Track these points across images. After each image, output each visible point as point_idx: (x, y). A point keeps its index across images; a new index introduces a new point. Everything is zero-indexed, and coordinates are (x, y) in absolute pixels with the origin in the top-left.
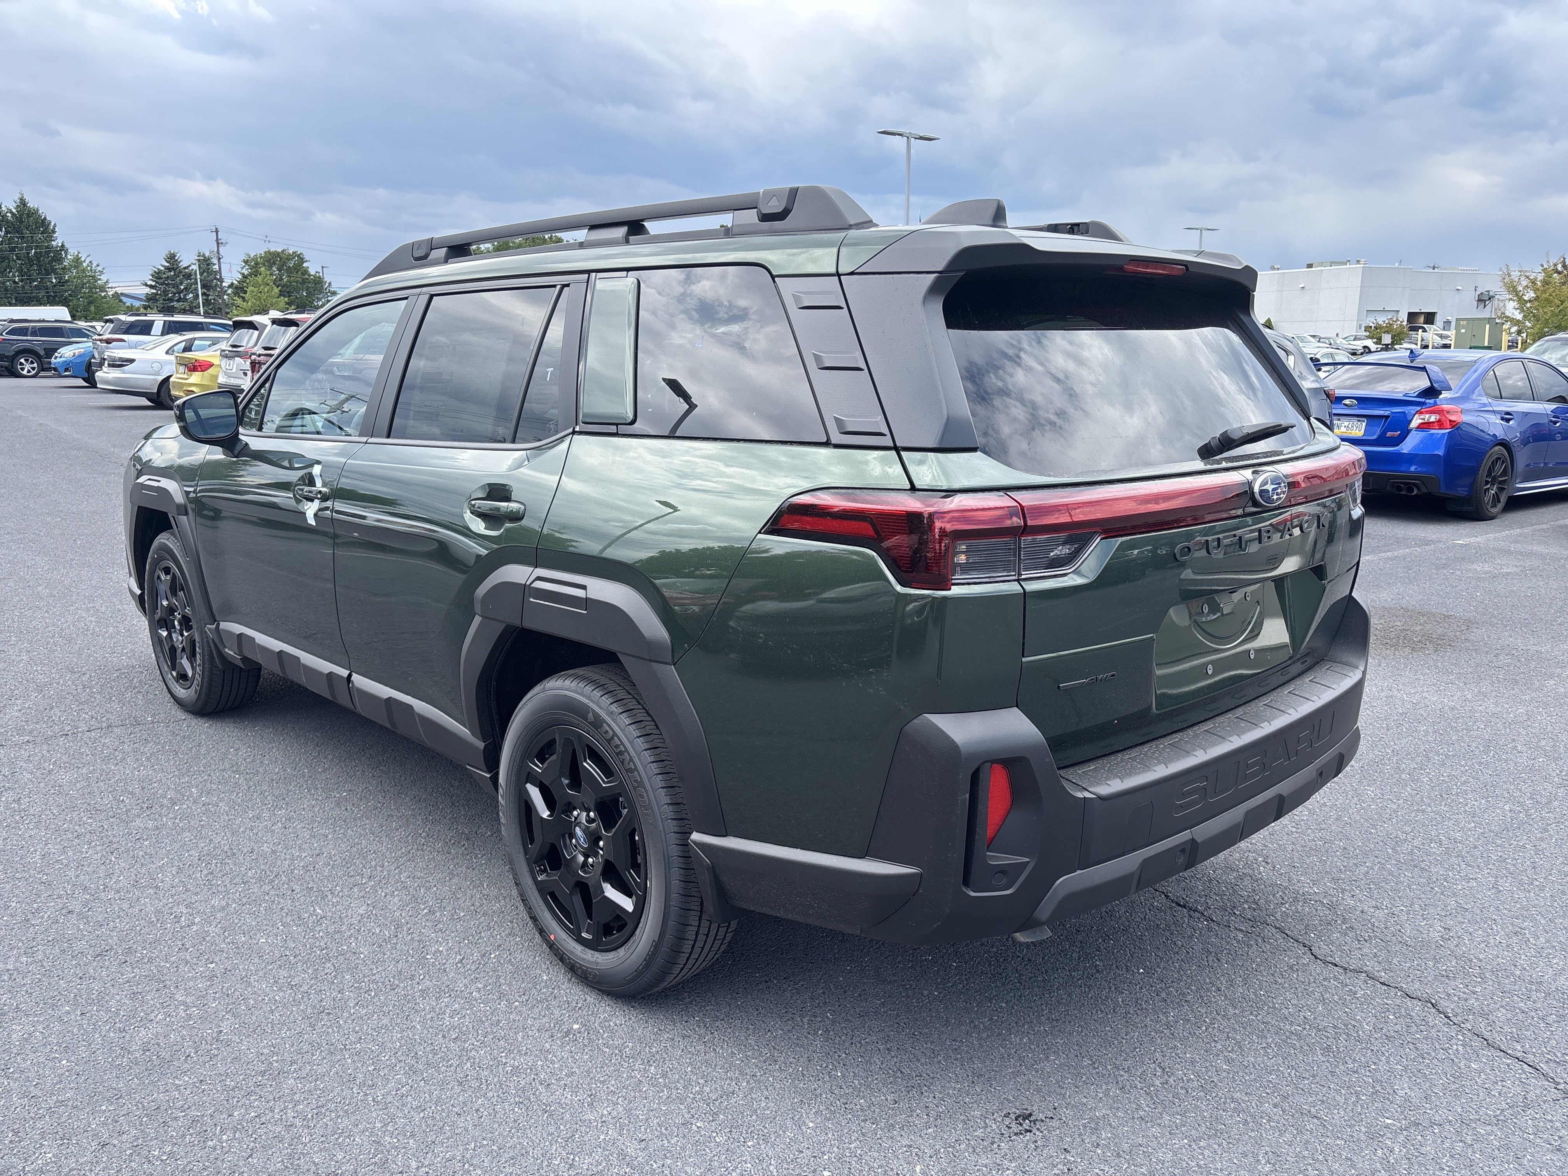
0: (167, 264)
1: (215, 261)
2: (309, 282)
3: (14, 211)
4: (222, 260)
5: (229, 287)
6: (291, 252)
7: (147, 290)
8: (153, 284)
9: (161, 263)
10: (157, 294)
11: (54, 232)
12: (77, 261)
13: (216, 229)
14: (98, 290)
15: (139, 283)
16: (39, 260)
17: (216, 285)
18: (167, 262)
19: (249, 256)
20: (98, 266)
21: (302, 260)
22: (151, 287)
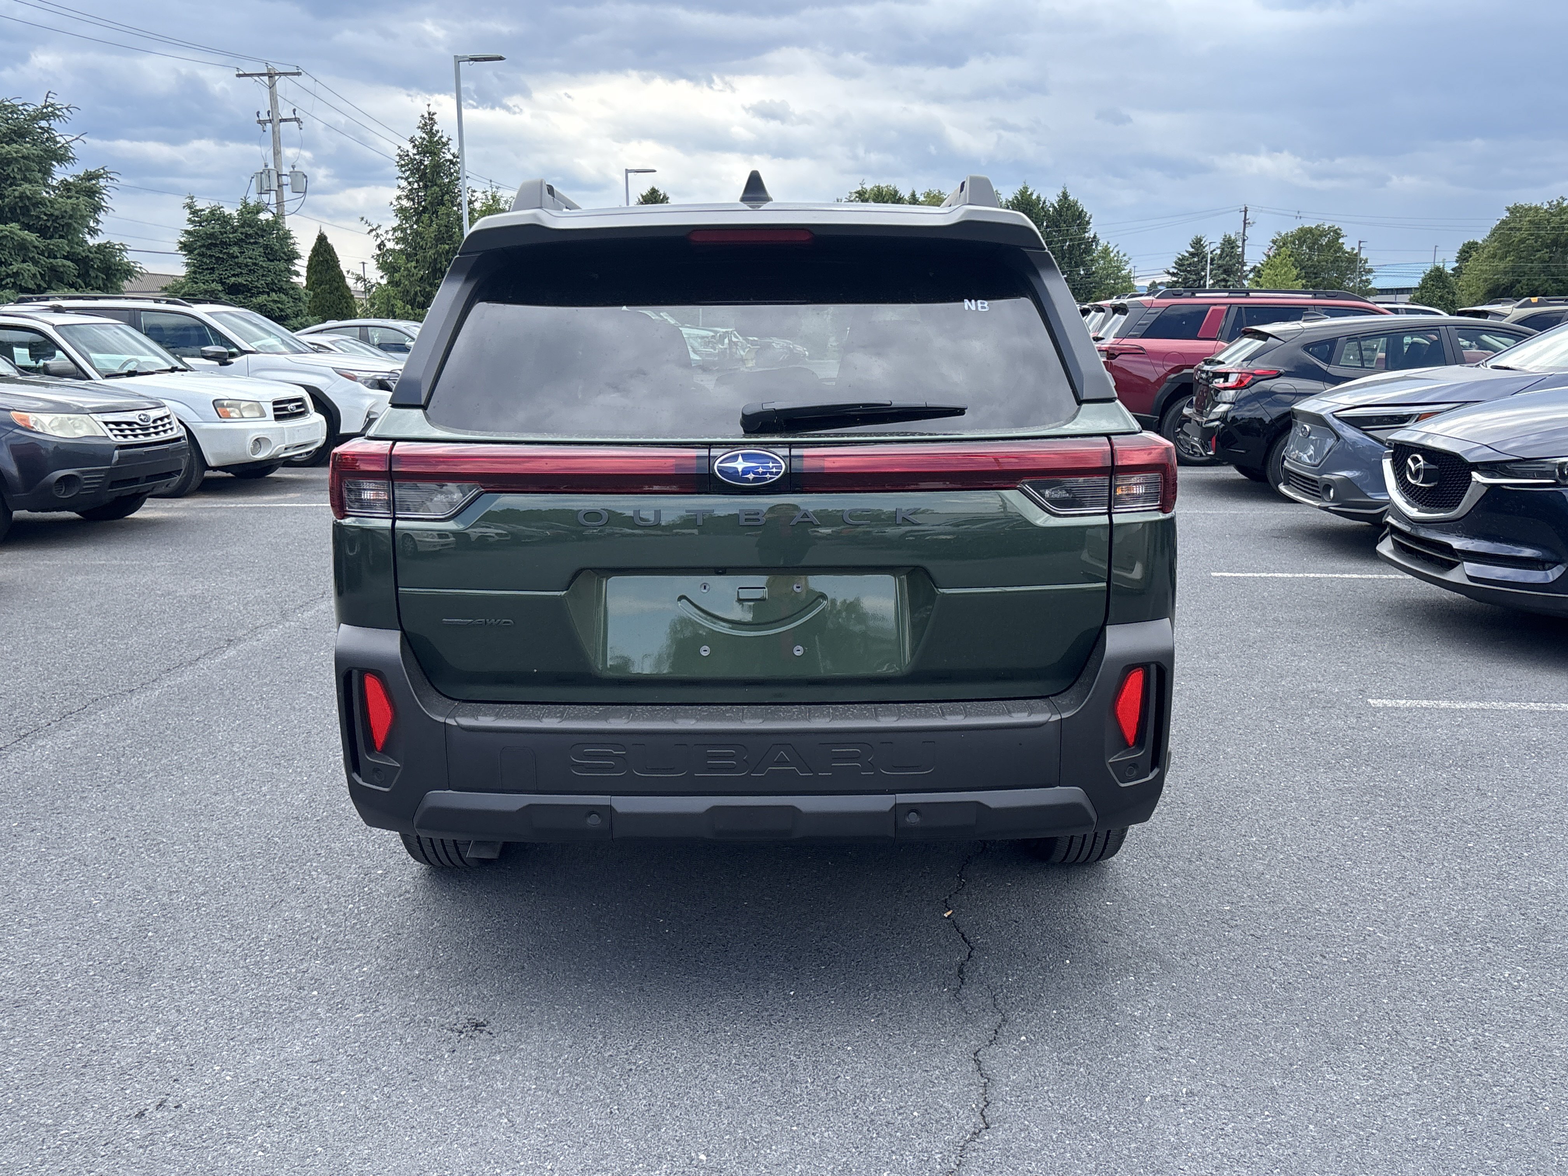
0: (1192, 250)
1: (1240, 243)
2: (1342, 261)
3: (1056, 205)
4: (1246, 242)
5: (1251, 271)
6: (1326, 227)
7: (1168, 279)
8: (1175, 271)
9: (1186, 249)
10: (1177, 282)
11: (1088, 223)
12: (1106, 251)
13: (1246, 208)
14: (1120, 281)
15: (1162, 271)
16: (1071, 254)
17: (1237, 269)
18: (1192, 247)
19: (1280, 235)
20: (1124, 255)
21: (1337, 234)
22: (1173, 274)
